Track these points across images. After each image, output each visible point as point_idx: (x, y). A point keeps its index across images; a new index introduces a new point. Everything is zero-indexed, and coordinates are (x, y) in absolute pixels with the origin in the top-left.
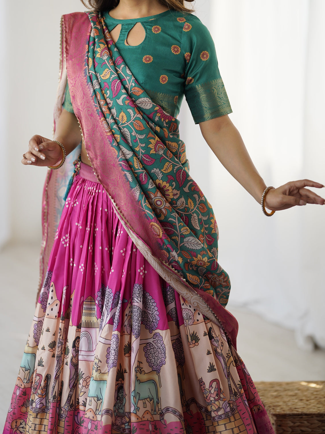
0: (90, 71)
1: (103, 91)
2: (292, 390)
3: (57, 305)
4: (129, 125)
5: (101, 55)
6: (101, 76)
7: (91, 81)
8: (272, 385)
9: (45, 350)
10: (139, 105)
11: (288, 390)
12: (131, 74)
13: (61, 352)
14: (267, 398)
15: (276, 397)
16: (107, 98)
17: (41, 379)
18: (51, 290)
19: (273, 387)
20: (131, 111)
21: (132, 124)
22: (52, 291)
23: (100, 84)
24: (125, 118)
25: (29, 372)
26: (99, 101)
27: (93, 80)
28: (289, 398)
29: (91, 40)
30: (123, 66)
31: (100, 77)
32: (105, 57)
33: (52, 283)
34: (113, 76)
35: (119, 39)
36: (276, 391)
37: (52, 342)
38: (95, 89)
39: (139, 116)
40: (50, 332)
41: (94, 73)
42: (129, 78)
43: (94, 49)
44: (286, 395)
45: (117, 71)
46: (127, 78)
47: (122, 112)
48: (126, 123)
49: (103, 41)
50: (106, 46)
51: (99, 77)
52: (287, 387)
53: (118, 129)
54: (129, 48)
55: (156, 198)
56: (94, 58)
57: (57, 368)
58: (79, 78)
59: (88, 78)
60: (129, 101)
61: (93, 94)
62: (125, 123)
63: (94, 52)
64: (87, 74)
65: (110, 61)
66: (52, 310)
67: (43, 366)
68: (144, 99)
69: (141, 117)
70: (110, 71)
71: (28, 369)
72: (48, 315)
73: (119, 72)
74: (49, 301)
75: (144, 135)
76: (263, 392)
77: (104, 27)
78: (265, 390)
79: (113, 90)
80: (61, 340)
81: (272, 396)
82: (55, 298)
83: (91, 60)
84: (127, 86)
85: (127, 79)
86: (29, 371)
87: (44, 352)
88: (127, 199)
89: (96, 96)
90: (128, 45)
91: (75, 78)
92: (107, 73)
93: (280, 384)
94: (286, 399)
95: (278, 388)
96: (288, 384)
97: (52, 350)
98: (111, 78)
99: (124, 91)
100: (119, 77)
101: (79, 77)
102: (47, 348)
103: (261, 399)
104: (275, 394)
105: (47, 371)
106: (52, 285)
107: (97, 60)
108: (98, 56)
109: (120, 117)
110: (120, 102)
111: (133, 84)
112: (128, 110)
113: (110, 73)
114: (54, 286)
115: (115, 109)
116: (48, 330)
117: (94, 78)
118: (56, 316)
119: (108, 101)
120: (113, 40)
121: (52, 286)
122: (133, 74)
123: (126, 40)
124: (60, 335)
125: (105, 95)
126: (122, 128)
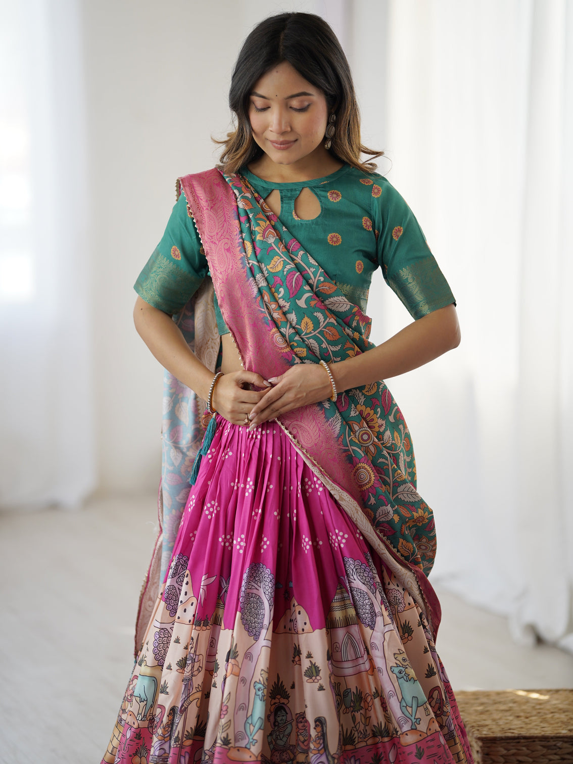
0: (250, 261)
1: (273, 289)
2: (505, 703)
3: (192, 605)
4: (317, 334)
5: (263, 236)
6: (268, 267)
7: (254, 276)
8: (476, 695)
9: (171, 669)
10: (330, 307)
11: (500, 702)
12: (317, 264)
13: (192, 673)
14: (470, 714)
15: (482, 713)
16: (279, 298)
17: (163, 712)
18: (185, 582)
19: (477, 699)
20: (319, 315)
21: (321, 333)
22: (187, 583)
23: (266, 279)
24: (311, 326)
25: (146, 704)
26: (267, 304)
27: (255, 273)
28: (500, 715)
29: (242, 214)
30: (301, 253)
31: (267, 269)
32: (271, 240)
33: (187, 572)
34: (288, 267)
35: (282, 211)
36: (482, 704)
37: (182, 658)
38: (260, 286)
39: (332, 320)
40: (180, 643)
41: (256, 263)
42: (314, 269)
43: (250, 227)
44: (497, 710)
45: (293, 260)
46: (311, 269)
47: (306, 318)
48: (312, 332)
49: (261, 216)
50: (268, 222)
51: (264, 269)
52: (498, 699)
53: (300, 339)
54: (301, 224)
55: (362, 429)
56: (253, 242)
57: (184, 696)
58: (233, 271)
59: (248, 271)
60: (316, 302)
61: (258, 295)
62: (310, 333)
63: (251, 233)
64: (246, 265)
65: (279, 245)
66: (185, 611)
67: (167, 693)
68: (338, 298)
69: (335, 322)
70: (282, 259)
71: (144, 700)
72: (179, 618)
73: (295, 261)
74: (182, 597)
75: (340, 346)
76: (463, 705)
77: (256, 195)
78: (467, 703)
79: (289, 287)
80: (191, 655)
81: (476, 711)
82: (190, 594)
83: (248, 245)
84: (311, 281)
85: (310, 271)
86: (145, 702)
87: (171, 673)
88: (319, 436)
89: (262, 298)
90: (299, 219)
91: (227, 271)
92: (278, 263)
93: (487, 695)
94: (496, 716)
95: (484, 700)
96: (498, 694)
97: (181, 671)
98: (286, 270)
99: (307, 288)
100: (298, 267)
101: (232, 269)
102: (175, 667)
103: (461, 715)
104: (480, 708)
105: (172, 701)
106: (188, 574)
107: (258, 245)
108: (258, 237)
109: (303, 325)
110: (302, 303)
111: (322, 279)
112: (315, 314)
113: (282, 262)
114: (189, 576)
115: (294, 313)
116: (177, 641)
117: (256, 270)
118: (190, 621)
119: (281, 302)
120: (275, 214)
121: (187, 577)
122: (319, 265)
123: (294, 212)
124: (192, 648)
125: (276, 294)
126: (305, 339)
